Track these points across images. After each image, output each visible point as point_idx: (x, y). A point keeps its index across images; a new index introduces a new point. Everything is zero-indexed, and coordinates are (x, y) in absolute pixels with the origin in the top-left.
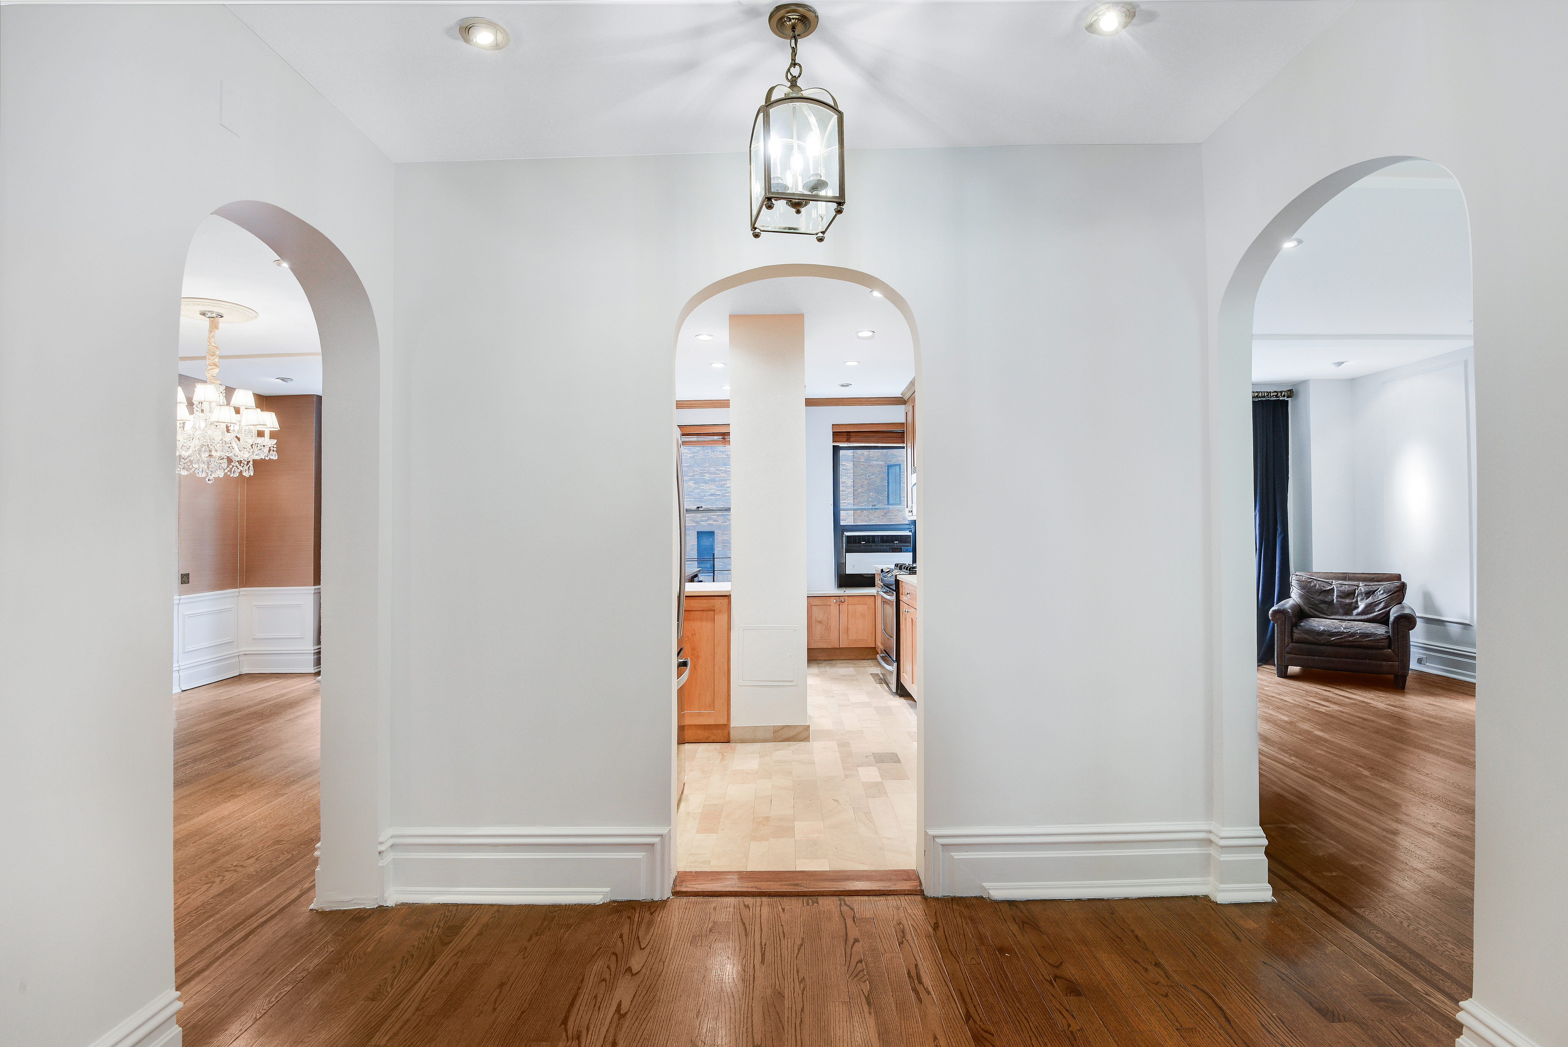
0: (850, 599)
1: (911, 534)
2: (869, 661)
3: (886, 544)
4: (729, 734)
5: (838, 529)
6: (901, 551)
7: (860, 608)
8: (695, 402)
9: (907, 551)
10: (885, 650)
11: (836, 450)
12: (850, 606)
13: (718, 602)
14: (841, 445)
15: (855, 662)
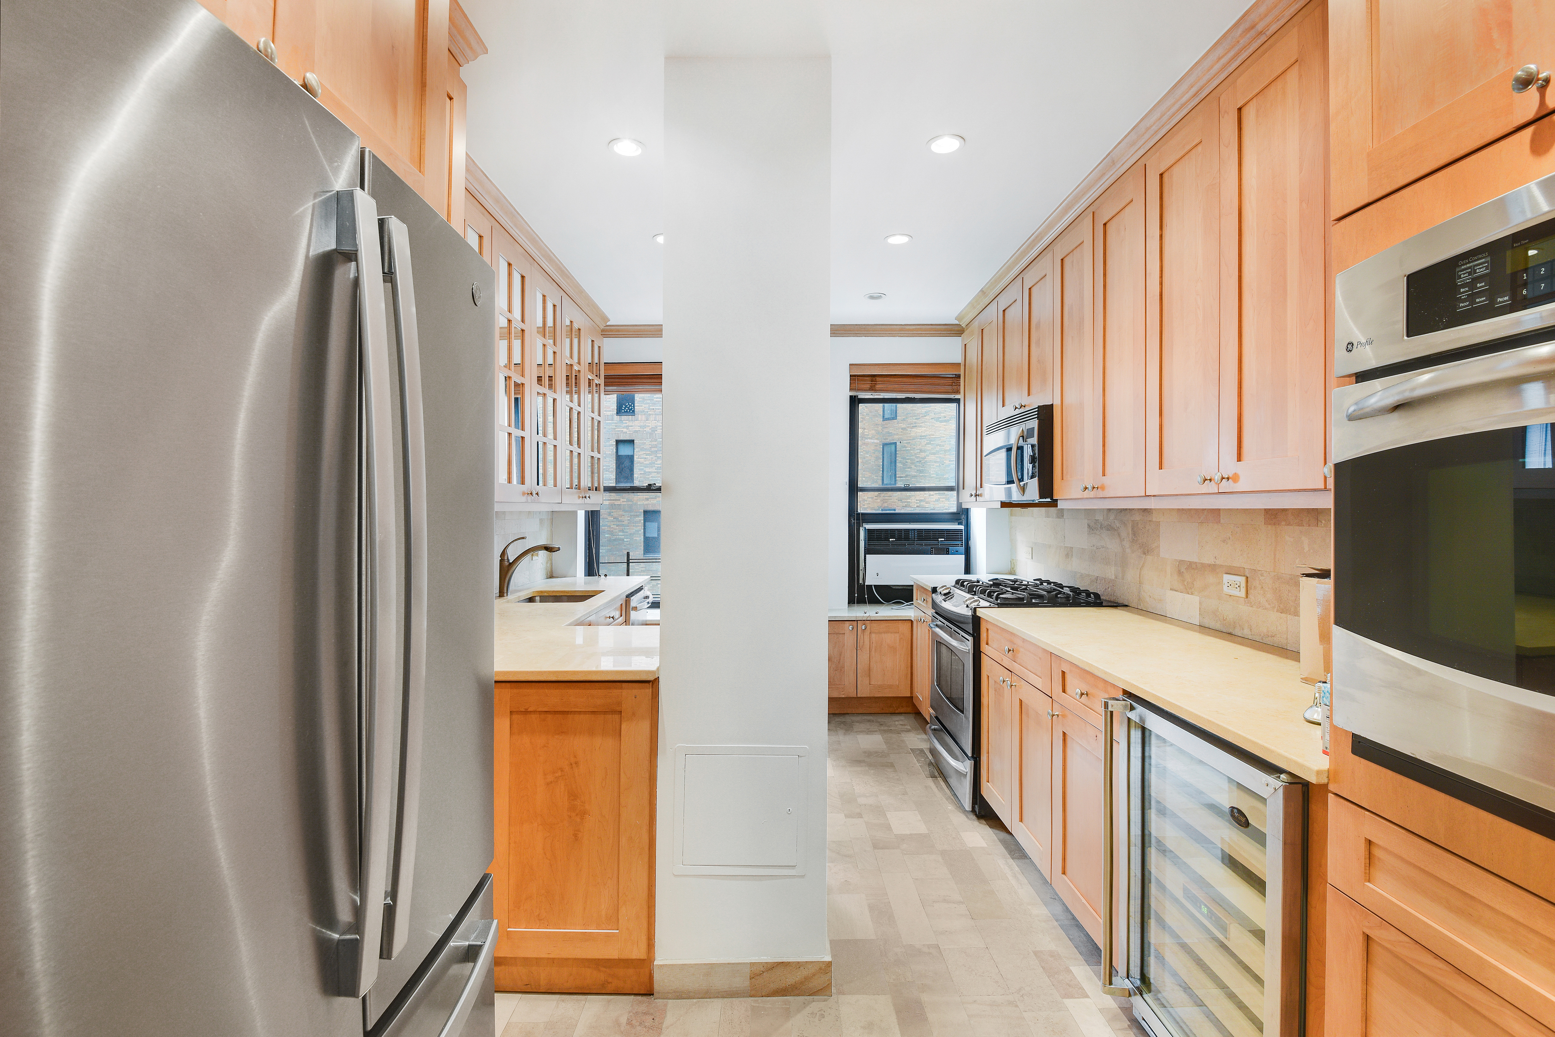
0: (874, 625)
1: (962, 527)
2: (902, 717)
3: (928, 542)
4: (651, 977)
5: (856, 518)
6: (947, 552)
7: (889, 638)
8: (646, 327)
9: (957, 553)
10: (937, 717)
11: (854, 402)
12: (873, 635)
13: (628, 694)
14: (862, 395)
15: (882, 719)
